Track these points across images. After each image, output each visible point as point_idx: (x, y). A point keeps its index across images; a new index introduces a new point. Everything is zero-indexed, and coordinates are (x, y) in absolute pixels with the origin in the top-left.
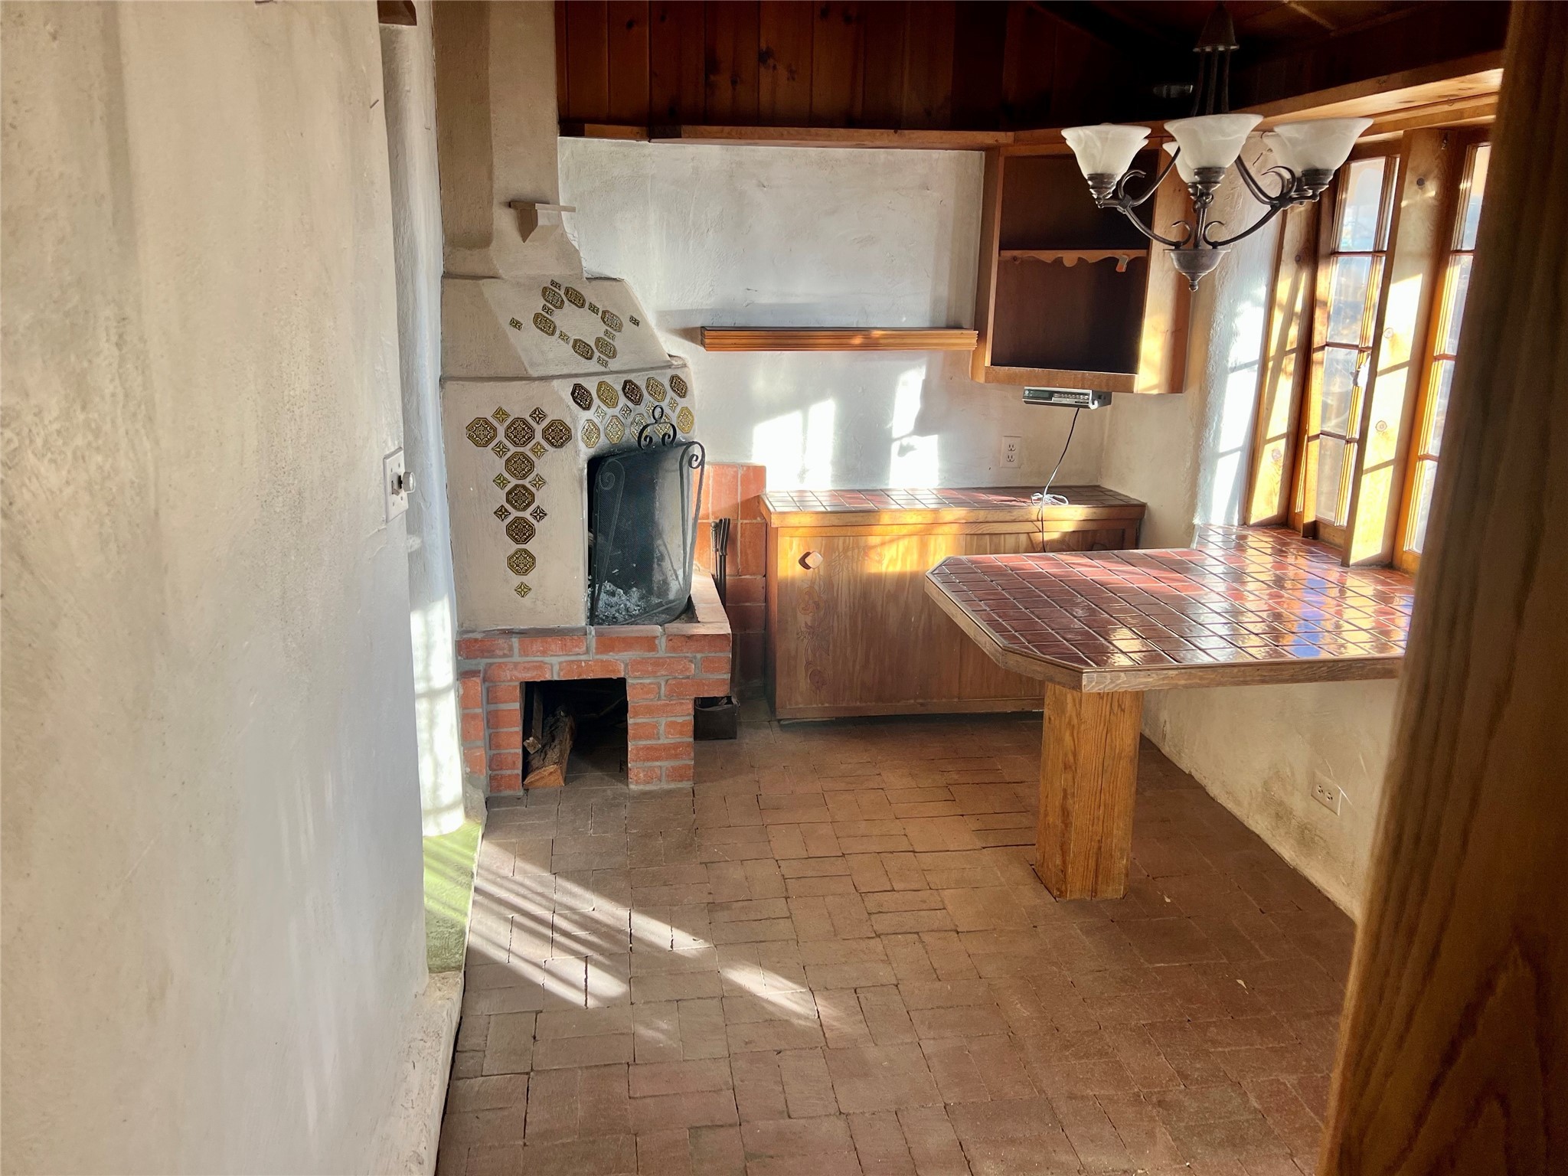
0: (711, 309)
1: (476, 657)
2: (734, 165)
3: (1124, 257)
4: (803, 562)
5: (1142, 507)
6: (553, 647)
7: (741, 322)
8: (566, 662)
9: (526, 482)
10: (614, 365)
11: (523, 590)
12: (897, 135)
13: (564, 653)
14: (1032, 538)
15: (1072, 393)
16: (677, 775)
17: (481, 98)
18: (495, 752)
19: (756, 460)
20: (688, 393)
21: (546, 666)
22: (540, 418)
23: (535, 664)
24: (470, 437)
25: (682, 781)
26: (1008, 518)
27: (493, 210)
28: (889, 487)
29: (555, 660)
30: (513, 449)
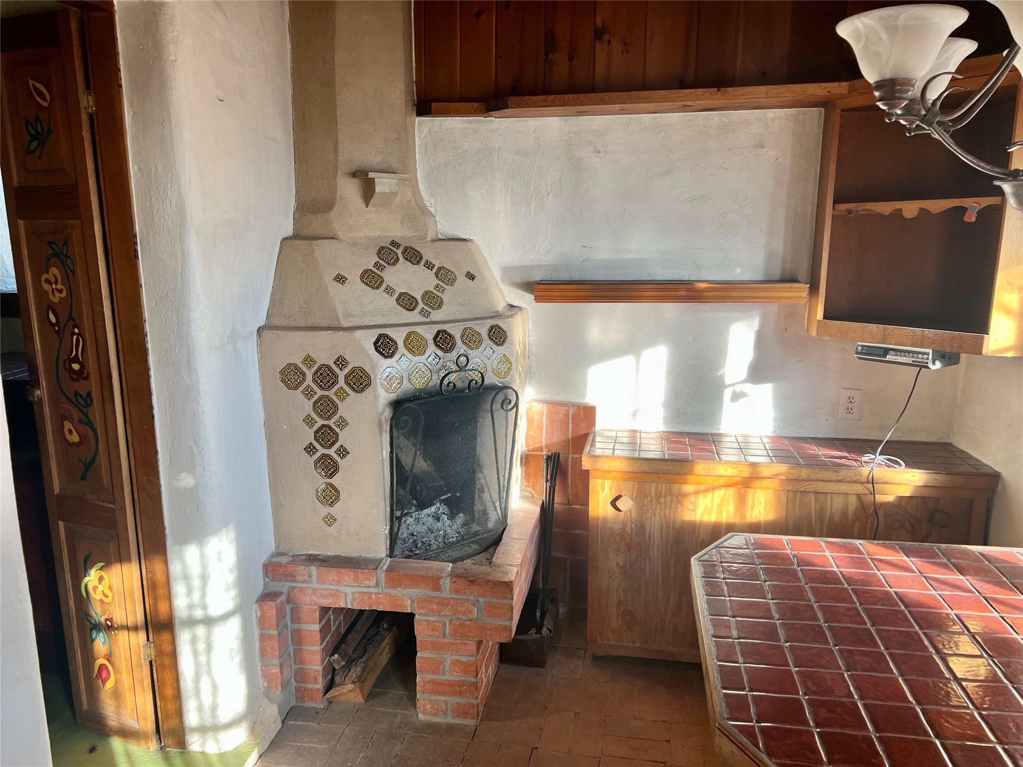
0: (550, 265)
1: (280, 580)
2: (572, 135)
3: (974, 205)
4: (613, 503)
5: (995, 477)
6: (346, 577)
7: (576, 276)
8: (358, 592)
9: (331, 423)
10: (436, 315)
11: (330, 520)
12: (719, 93)
13: (357, 585)
14: (863, 499)
15: (909, 352)
16: (461, 711)
17: (329, 82)
18: (299, 666)
19: (589, 400)
20: (508, 341)
21: (341, 594)
22: (343, 365)
23: (331, 592)
24: (283, 381)
25: (466, 718)
26: (834, 478)
27: (338, 179)
28: (721, 432)
29: (349, 590)
30: (320, 393)
